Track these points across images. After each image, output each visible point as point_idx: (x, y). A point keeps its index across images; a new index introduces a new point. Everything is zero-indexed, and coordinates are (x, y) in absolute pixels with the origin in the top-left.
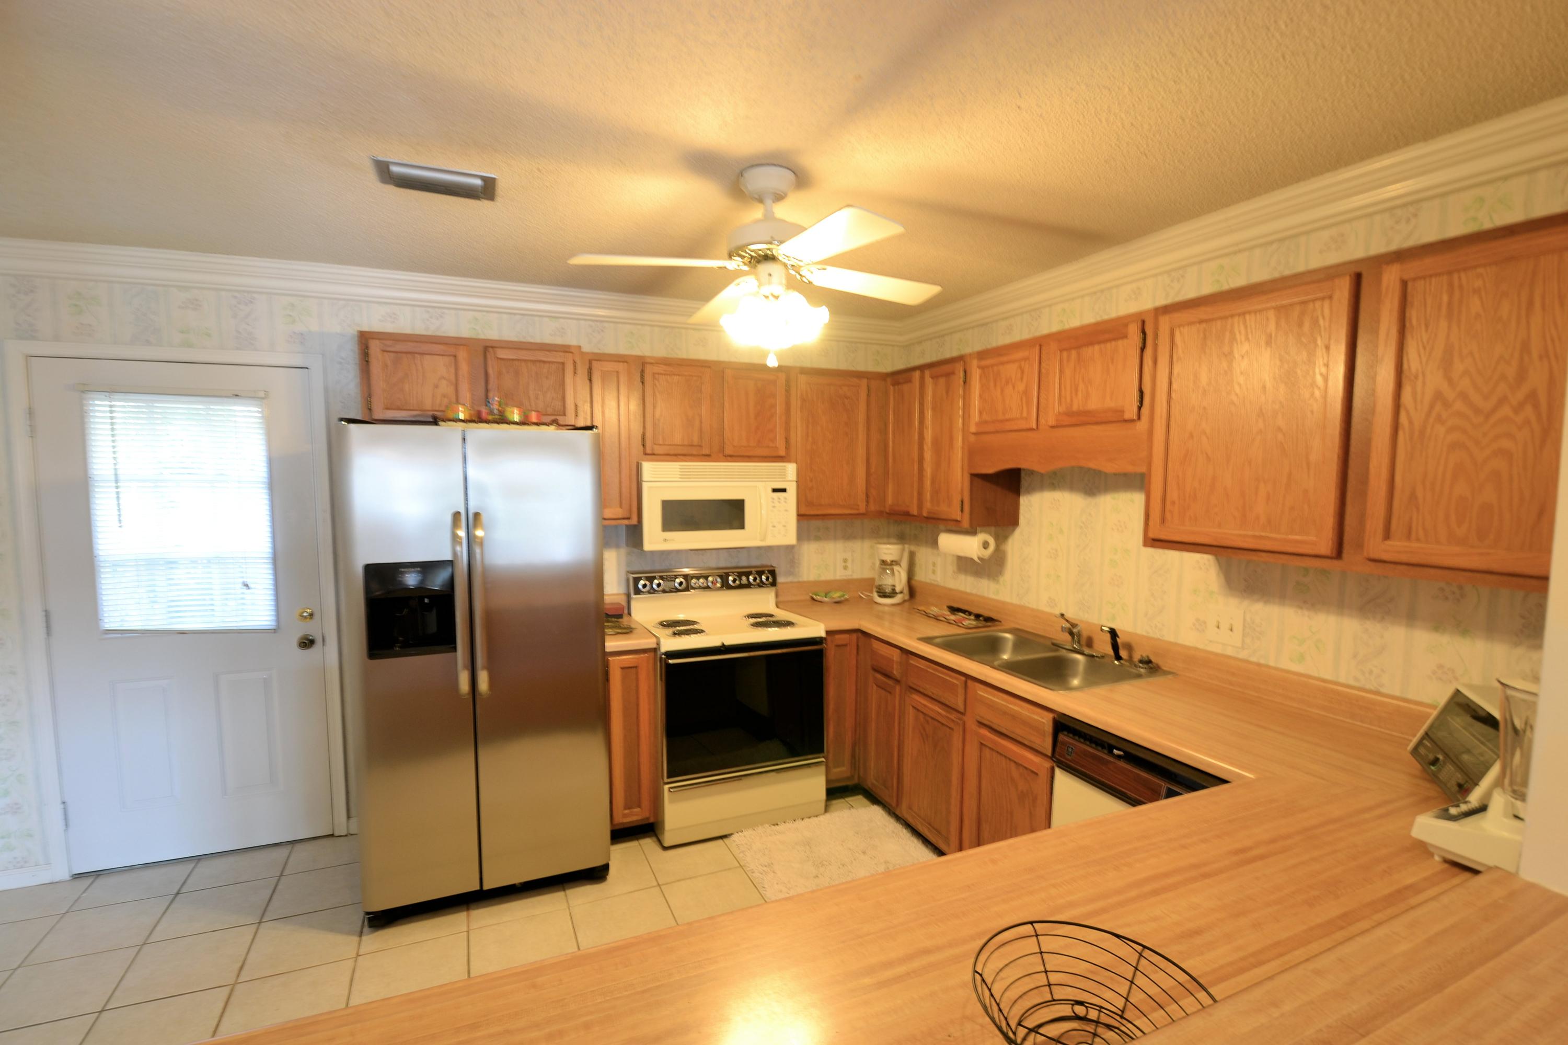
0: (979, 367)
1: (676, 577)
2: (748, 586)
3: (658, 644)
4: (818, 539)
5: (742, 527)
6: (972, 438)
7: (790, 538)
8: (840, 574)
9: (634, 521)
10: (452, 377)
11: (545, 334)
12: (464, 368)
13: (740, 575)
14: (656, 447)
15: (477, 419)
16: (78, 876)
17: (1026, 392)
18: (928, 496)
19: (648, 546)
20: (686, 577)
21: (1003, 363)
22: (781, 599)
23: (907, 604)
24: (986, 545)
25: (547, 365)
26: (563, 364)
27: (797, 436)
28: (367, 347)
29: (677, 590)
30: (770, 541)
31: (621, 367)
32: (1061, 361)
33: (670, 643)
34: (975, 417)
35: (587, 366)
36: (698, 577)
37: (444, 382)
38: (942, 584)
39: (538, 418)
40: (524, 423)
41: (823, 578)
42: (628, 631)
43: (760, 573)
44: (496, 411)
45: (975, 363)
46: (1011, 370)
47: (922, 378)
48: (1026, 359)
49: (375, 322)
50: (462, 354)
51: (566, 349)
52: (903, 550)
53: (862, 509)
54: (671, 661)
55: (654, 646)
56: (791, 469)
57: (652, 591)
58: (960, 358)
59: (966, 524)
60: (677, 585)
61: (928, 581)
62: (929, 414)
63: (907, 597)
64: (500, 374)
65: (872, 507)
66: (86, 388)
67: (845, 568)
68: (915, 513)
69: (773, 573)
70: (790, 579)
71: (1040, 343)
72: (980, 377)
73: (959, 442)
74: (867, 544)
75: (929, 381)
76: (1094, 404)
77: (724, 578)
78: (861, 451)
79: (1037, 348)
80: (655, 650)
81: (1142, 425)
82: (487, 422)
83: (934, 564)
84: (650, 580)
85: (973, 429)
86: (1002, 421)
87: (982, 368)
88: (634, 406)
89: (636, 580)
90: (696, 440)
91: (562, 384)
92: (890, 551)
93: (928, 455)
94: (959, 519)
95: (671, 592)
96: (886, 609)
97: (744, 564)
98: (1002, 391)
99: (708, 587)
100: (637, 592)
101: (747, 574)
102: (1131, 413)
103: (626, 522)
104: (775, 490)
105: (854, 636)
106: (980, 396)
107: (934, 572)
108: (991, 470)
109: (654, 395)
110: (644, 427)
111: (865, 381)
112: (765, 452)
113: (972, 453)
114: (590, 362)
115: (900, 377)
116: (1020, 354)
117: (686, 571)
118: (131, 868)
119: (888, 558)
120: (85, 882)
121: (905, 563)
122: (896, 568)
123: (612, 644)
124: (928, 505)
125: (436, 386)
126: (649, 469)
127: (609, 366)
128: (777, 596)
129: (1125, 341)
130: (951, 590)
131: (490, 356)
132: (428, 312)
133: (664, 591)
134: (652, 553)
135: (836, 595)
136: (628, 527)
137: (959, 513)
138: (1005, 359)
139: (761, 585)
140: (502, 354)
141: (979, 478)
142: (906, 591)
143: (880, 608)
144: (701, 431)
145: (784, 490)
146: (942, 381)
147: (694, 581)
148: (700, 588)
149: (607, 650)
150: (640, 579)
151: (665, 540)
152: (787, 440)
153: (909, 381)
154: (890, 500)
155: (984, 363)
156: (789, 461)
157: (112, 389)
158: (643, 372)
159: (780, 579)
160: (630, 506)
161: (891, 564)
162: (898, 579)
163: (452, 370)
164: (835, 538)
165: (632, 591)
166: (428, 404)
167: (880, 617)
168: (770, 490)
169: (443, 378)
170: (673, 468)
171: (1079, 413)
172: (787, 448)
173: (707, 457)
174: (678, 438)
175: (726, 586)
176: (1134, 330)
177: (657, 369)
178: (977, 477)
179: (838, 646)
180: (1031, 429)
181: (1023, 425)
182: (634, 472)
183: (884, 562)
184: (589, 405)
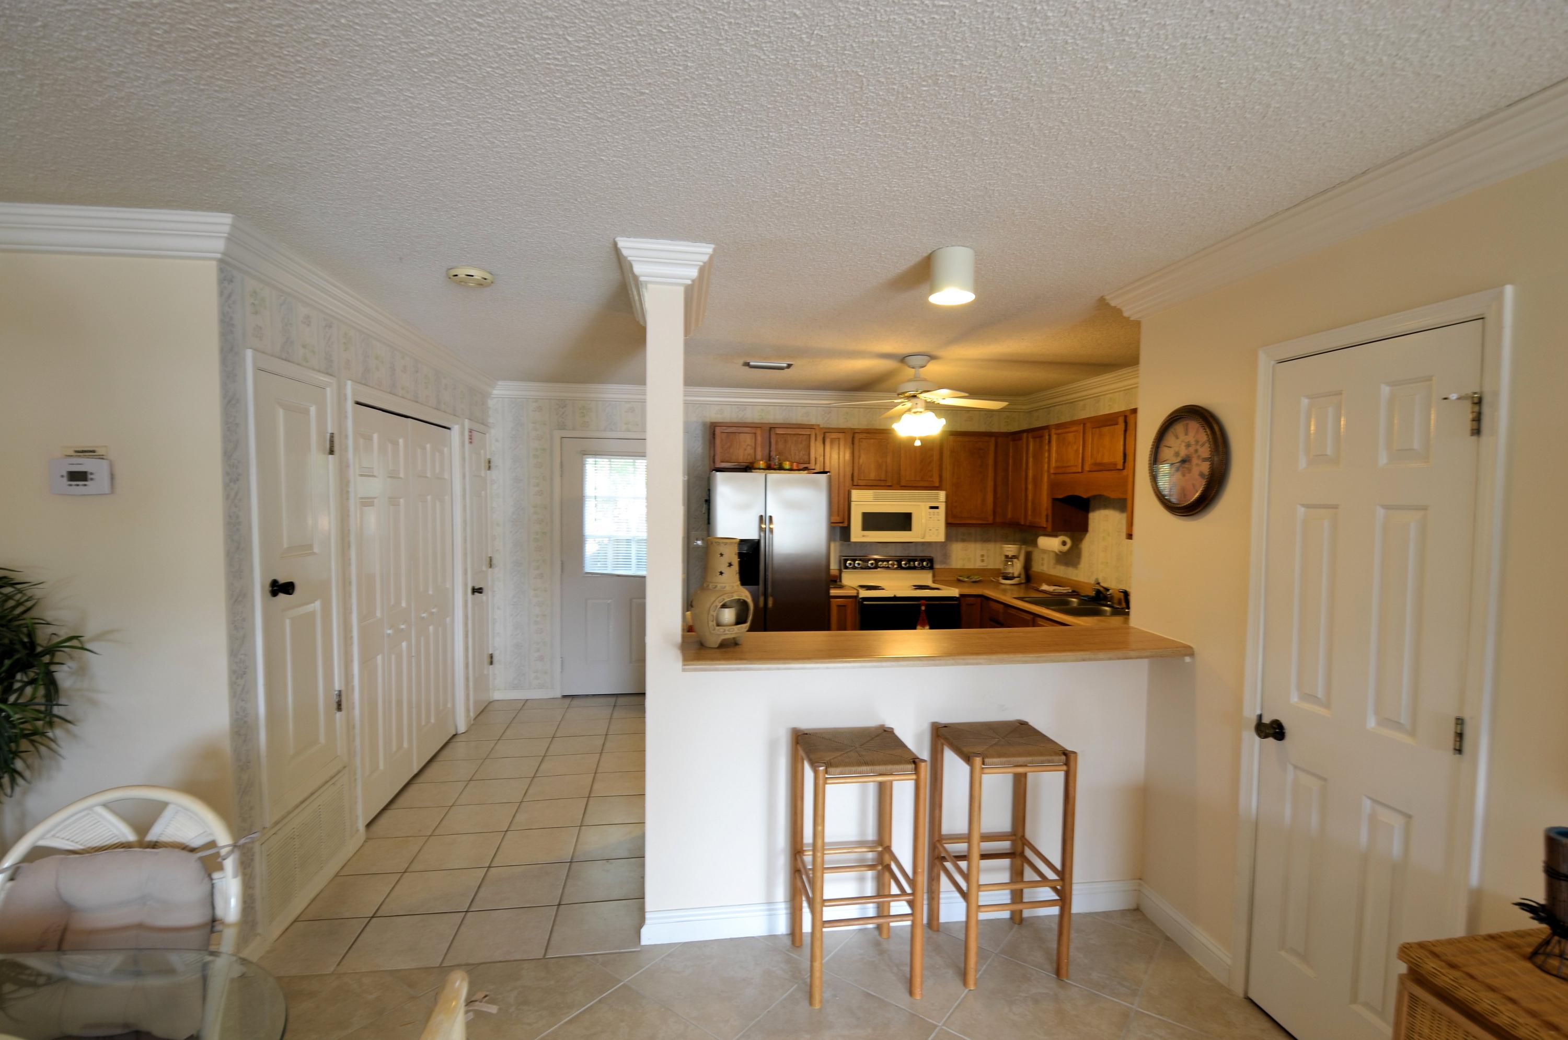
0: (1056, 434)
1: (870, 560)
2: (914, 568)
3: (858, 593)
4: (963, 540)
5: (910, 530)
6: (1052, 477)
7: (941, 537)
8: (978, 565)
9: (846, 524)
10: (753, 445)
11: (797, 417)
12: (759, 438)
13: (909, 561)
14: (860, 481)
15: (769, 468)
16: (565, 697)
17: (1077, 451)
18: (1030, 513)
19: (854, 539)
20: (875, 560)
21: (1065, 432)
22: (936, 578)
23: (1023, 586)
24: (1064, 543)
25: (801, 436)
26: (810, 435)
27: (947, 475)
28: (714, 431)
29: (870, 568)
30: (928, 539)
31: (841, 435)
32: (1092, 434)
33: (864, 594)
34: (1053, 464)
35: (822, 436)
36: (883, 561)
37: (749, 447)
38: (1047, 572)
39: (797, 466)
40: (791, 470)
41: (966, 567)
42: (841, 587)
43: (922, 560)
44: (777, 463)
45: (1053, 431)
46: (1070, 437)
47: (1027, 437)
48: (1076, 431)
49: (714, 416)
50: (759, 432)
51: (811, 427)
52: (1020, 549)
53: (990, 520)
54: (865, 603)
55: (855, 595)
56: (942, 495)
57: (854, 568)
58: (1046, 428)
59: (1049, 529)
60: (869, 565)
61: (1039, 571)
62: (1031, 460)
63: (1023, 581)
64: (777, 442)
65: (998, 520)
66: (586, 453)
67: (983, 561)
68: (1023, 523)
69: (931, 561)
70: (943, 566)
71: (1084, 422)
72: (1056, 439)
73: (1046, 479)
74: (998, 545)
75: (1031, 440)
76: (1106, 460)
77: (899, 562)
78: (990, 484)
79: (1082, 425)
80: (856, 597)
81: (1125, 473)
82: (775, 469)
83: (1043, 559)
84: (854, 560)
85: (1052, 471)
86: (1066, 467)
88: (848, 456)
89: (846, 560)
90: (883, 477)
91: (809, 447)
92: (1010, 549)
93: (1030, 486)
94: (1045, 526)
95: (865, 569)
96: (1008, 587)
97: (913, 554)
98: (1066, 449)
99: (888, 568)
100: (846, 568)
101: (914, 561)
102: (1120, 466)
103: (841, 525)
104: (932, 508)
105: (979, 600)
106: (1056, 451)
107: (1042, 564)
108: (1060, 497)
109: (859, 451)
110: (853, 470)
111: (993, 440)
112: (926, 484)
113: (1053, 486)
114: (825, 433)
115: (1016, 436)
116: (1074, 429)
117: (876, 557)
118: (587, 696)
119: (1010, 554)
120: (568, 701)
121: (1022, 557)
122: (1015, 560)
123: (833, 592)
124: (1030, 518)
125: (745, 450)
126: (856, 494)
127: (834, 436)
128: (934, 576)
129: (1118, 426)
130: (1051, 575)
131: (772, 433)
132: (738, 408)
133: (862, 568)
134: (855, 543)
135: (976, 578)
136: (842, 528)
137: (1045, 523)
138: (1067, 430)
139: (923, 568)
140: (779, 431)
141: (1056, 502)
142: (1023, 576)
143: (1003, 587)
144: (886, 472)
145: (937, 508)
146: (1038, 440)
147: (880, 563)
148: (883, 567)
149: (831, 595)
150: (847, 560)
151: (863, 536)
152: (941, 477)
153: (1020, 439)
154: (1009, 515)
155: (1060, 431)
156: (941, 490)
157: (596, 454)
158: (853, 438)
159: (937, 566)
160: (844, 515)
161: (1011, 558)
162: (1016, 568)
163: (754, 440)
164: (976, 541)
165: (842, 568)
166: (741, 459)
167: (1004, 591)
168: (928, 508)
169: (748, 445)
170: (869, 494)
171: (1100, 464)
172: (941, 481)
173: (890, 487)
174: (873, 476)
175: (900, 567)
176: (1121, 420)
177: (861, 436)
178: (1055, 500)
179: (969, 605)
180: (1078, 473)
181: (1074, 470)
182: (847, 496)
183: (1007, 557)
184: (822, 457)
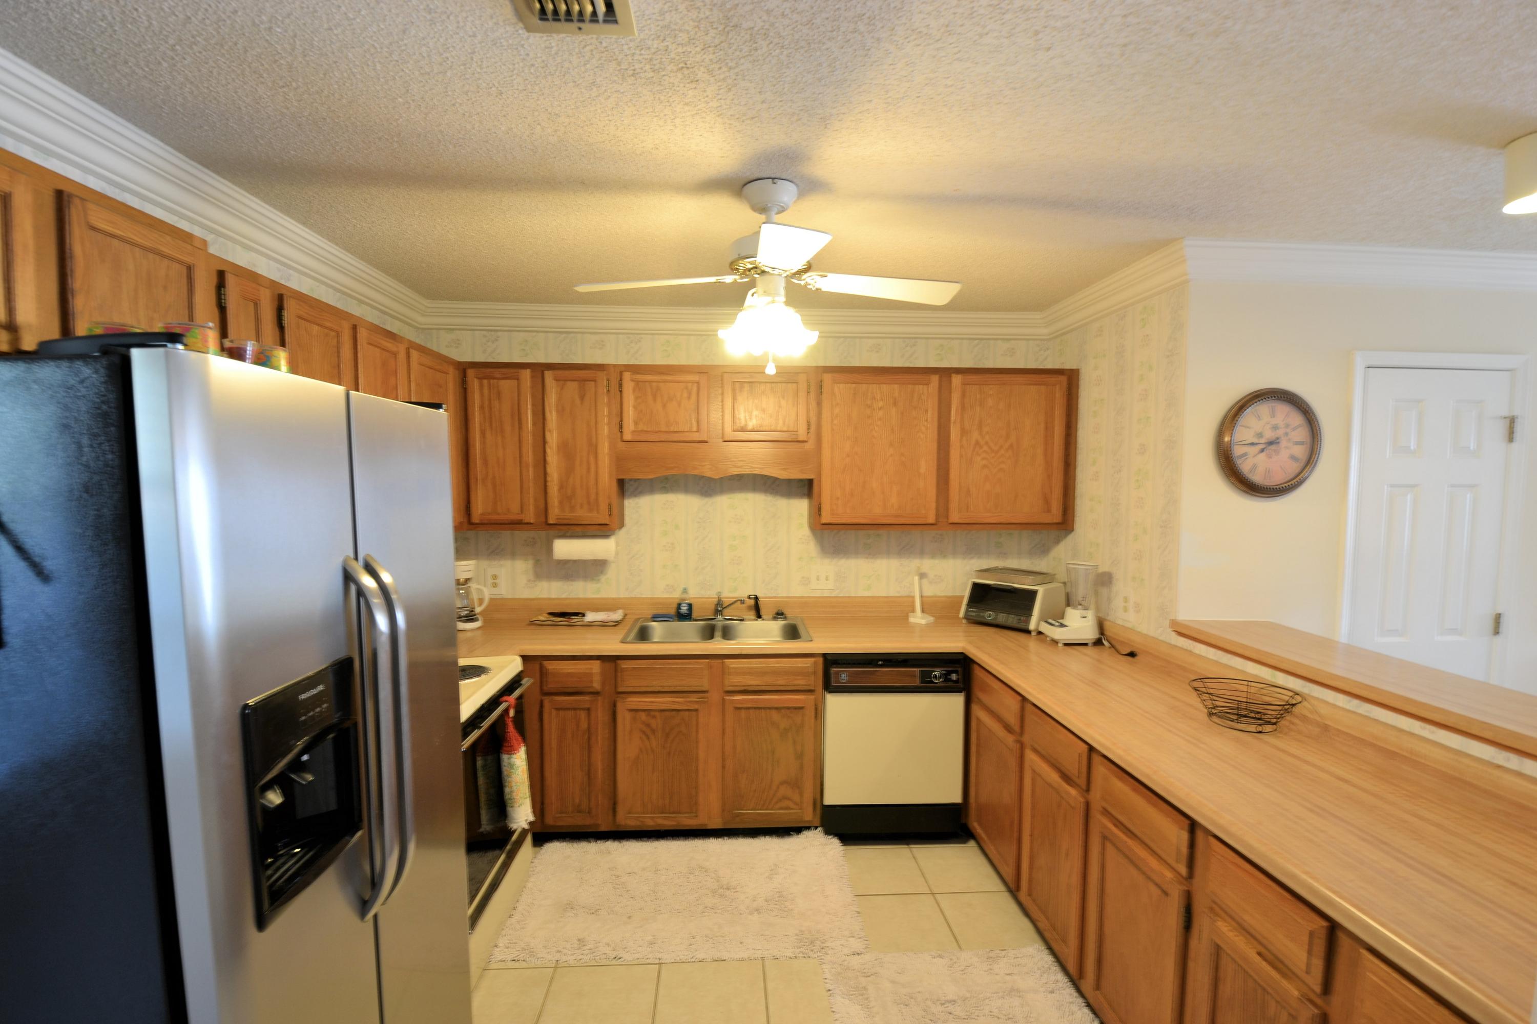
0: (636, 380)
6: (626, 446)
18: (555, 502)
21: (665, 382)
32: (733, 390)
34: (629, 426)
45: (627, 375)
47: (538, 377)
48: (695, 382)
72: (634, 390)
73: (604, 449)
75: (550, 380)
83: (495, 577)
86: (665, 432)
87: (637, 382)
98: (664, 406)
106: (635, 407)
107: (496, 585)
109: (296, 349)
113: (621, 460)
116: (686, 377)
124: (555, 511)
137: (607, 516)
138: (668, 378)
146: (572, 387)
155: (642, 377)
158: (281, 309)
177: (296, 308)
181: (694, 437)
